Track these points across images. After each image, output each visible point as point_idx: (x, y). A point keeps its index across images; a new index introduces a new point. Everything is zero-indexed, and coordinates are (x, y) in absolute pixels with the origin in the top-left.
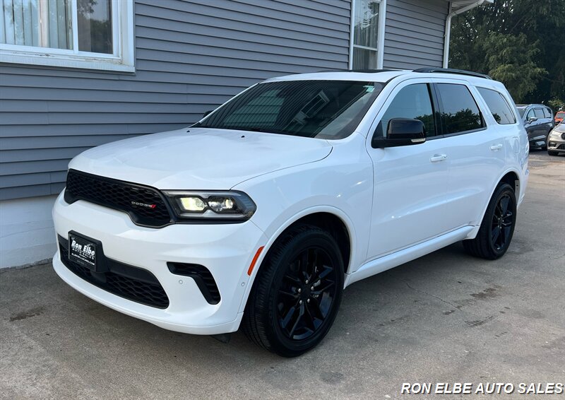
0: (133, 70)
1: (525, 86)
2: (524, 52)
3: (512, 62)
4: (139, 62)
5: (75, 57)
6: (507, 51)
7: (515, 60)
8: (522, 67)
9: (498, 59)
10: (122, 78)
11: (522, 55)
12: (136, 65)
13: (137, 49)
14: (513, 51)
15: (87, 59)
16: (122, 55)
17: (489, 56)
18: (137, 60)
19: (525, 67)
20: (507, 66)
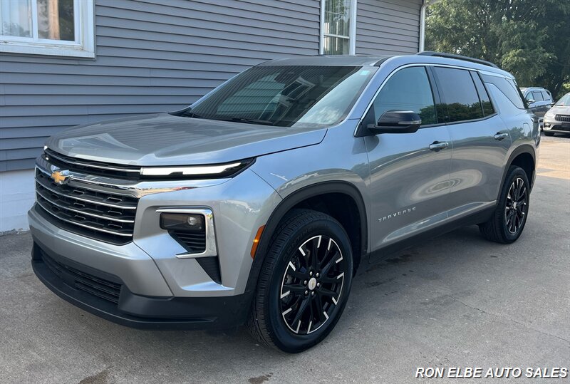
0: (92, 55)
1: (535, 70)
2: (533, 38)
3: (523, 48)
4: (99, 48)
5: (35, 44)
6: (518, 37)
7: (526, 45)
8: (532, 51)
9: (510, 44)
10: (81, 63)
11: (532, 40)
12: (96, 51)
13: (97, 36)
14: (523, 37)
15: (47, 46)
16: (83, 42)
17: (502, 42)
18: (97, 47)
19: (535, 52)
20: (518, 52)
